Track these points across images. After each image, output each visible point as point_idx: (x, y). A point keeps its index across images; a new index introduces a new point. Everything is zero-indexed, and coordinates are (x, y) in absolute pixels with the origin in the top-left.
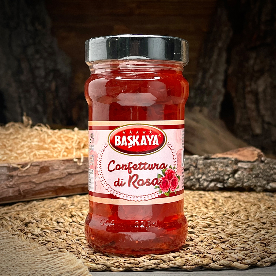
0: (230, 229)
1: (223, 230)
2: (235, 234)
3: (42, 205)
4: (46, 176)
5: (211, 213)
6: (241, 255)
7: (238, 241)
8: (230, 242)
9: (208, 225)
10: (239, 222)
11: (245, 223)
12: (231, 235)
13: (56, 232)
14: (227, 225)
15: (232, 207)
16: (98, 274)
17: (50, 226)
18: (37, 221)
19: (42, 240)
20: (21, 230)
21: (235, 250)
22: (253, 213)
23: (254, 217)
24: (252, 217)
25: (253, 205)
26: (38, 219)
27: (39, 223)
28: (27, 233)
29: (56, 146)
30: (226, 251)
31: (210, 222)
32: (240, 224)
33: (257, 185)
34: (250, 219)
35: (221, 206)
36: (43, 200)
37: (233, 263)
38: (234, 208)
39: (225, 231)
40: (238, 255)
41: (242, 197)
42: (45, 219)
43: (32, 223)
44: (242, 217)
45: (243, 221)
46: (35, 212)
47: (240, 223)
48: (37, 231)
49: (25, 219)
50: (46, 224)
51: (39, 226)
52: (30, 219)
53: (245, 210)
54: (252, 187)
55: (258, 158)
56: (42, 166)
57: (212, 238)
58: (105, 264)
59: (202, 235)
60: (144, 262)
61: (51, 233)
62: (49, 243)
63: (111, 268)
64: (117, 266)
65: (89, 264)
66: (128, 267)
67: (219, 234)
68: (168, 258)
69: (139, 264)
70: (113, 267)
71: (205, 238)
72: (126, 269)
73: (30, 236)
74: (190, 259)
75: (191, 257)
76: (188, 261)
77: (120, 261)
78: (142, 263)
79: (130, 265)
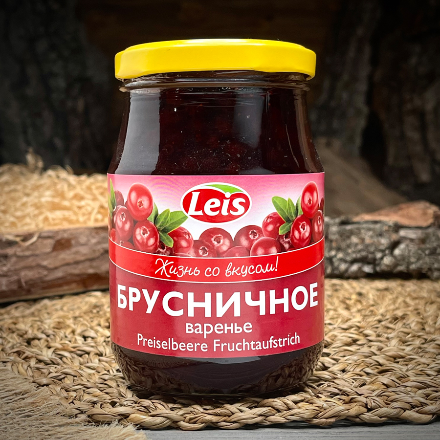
0: (393, 347)
1: (380, 349)
2: (402, 357)
3: (58, 307)
4: (66, 256)
5: (357, 319)
6: (418, 397)
7: (410, 369)
8: (394, 372)
9: (353, 340)
10: (408, 334)
11: (419, 337)
12: (395, 358)
13: (81, 356)
14: (386, 340)
15: (392, 307)
16: (158, 435)
17: (71, 345)
18: (48, 336)
19: (56, 371)
20: (19, 353)
21: (407, 386)
22: (431, 318)
23: (434, 325)
24: (430, 326)
25: (428, 304)
26: (50, 332)
27: (51, 339)
28: (29, 358)
29: (83, 203)
30: (389, 390)
31: (356, 334)
32: (409, 338)
33: (433, 268)
34: (427, 329)
35: (373, 306)
36: (61, 297)
37: (405, 411)
38: (397, 309)
39: (385, 351)
40: (412, 397)
41: (408, 289)
42: (63, 331)
43: (39, 339)
44: (413, 325)
45: (414, 333)
46: (46, 319)
47: (410, 335)
48: (47, 355)
49: (26, 332)
50: (63, 342)
51: (52, 344)
52: (36, 332)
53: (416, 312)
54: (424, 272)
55: (435, 221)
56: (59, 237)
57: (362, 364)
58: (169, 417)
59: (343, 359)
60: (241, 411)
61: (71, 358)
62: (67, 377)
63: (179, 423)
64: (191, 419)
65: (138, 415)
66: (211, 420)
67: (374, 357)
68: (285, 404)
69: (231, 415)
70: (184, 421)
71: (350, 364)
72: (207, 424)
73: (34, 363)
74: (325, 405)
75: (327, 401)
76: (322, 410)
77: (195, 410)
78: (237, 414)
79: (214, 419)
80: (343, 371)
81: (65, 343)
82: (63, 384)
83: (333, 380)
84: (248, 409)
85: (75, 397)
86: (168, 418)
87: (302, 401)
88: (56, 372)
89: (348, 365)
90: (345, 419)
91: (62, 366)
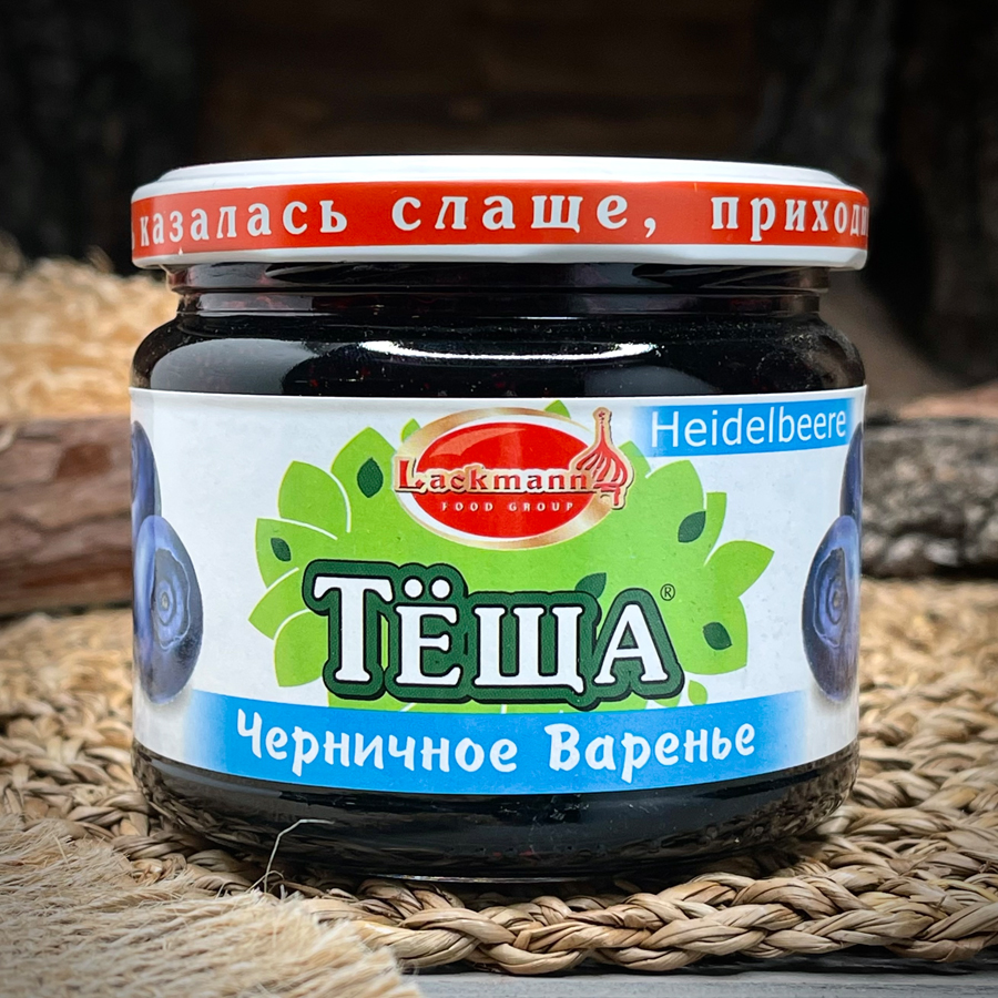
3: (74, 637)
18: (60, 709)
19: (93, 800)
26: (65, 699)
27: (70, 718)
28: (8, 764)
36: (79, 611)
42: (102, 698)
43: (32, 717)
46: (42, 667)
48: (61, 757)
50: (106, 724)
51: (72, 731)
52: (21, 697)
58: (467, 929)
59: (956, 778)
60: (689, 915)
62: (128, 818)
63: (496, 951)
64: (534, 939)
65: (368, 925)
66: (598, 942)
69: (660, 927)
70: (511, 945)
71: (982, 790)
72: (586, 954)
73: (25, 778)
74: (949, 899)
75: (951, 887)
76: (939, 914)
77: (546, 911)
78: (677, 921)
79: (609, 937)
80: (967, 809)
81: (114, 730)
82: (117, 839)
83: (943, 834)
84: (710, 909)
85: (162, 873)
86: (461, 933)
87: (872, 888)
88: (93, 804)
89: (977, 795)
91: (110, 788)
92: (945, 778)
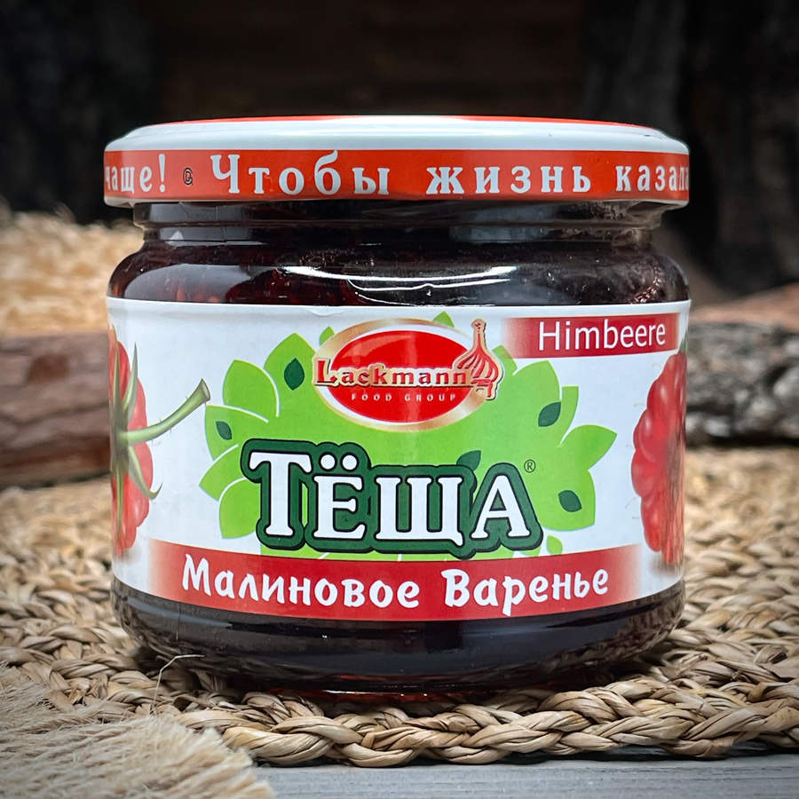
3: (43, 505)
5: (727, 522)
9: (728, 565)
13: (98, 601)
18: (21, 561)
19: (39, 630)
26: (27, 553)
27: (29, 568)
31: (735, 552)
36: (49, 484)
42: (55, 551)
48: (18, 598)
50: (57, 571)
57: (765, 613)
59: (716, 605)
60: (501, 721)
61: (75, 604)
62: (66, 645)
64: (377, 740)
65: (247, 730)
66: (428, 743)
67: (786, 598)
68: (608, 703)
69: (478, 731)
71: (736, 613)
74: (706, 706)
75: (708, 696)
76: (699, 718)
77: (388, 718)
78: (492, 726)
79: (436, 739)
80: (723, 628)
81: (63, 576)
82: (56, 662)
83: (705, 647)
84: (518, 716)
85: (88, 690)
87: (646, 696)
88: (39, 635)
89: (732, 617)
90: (756, 740)
91: (54, 621)
92: (708, 604)
